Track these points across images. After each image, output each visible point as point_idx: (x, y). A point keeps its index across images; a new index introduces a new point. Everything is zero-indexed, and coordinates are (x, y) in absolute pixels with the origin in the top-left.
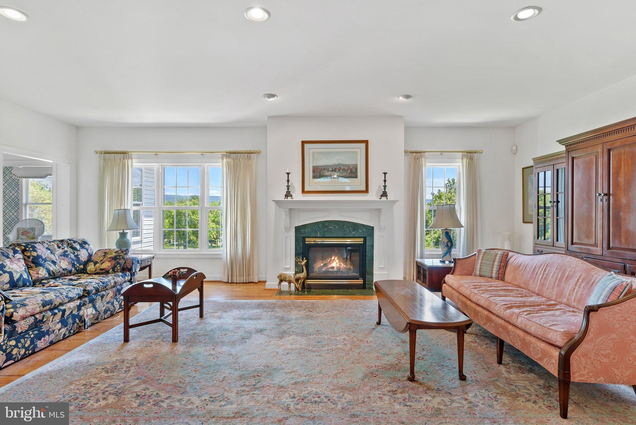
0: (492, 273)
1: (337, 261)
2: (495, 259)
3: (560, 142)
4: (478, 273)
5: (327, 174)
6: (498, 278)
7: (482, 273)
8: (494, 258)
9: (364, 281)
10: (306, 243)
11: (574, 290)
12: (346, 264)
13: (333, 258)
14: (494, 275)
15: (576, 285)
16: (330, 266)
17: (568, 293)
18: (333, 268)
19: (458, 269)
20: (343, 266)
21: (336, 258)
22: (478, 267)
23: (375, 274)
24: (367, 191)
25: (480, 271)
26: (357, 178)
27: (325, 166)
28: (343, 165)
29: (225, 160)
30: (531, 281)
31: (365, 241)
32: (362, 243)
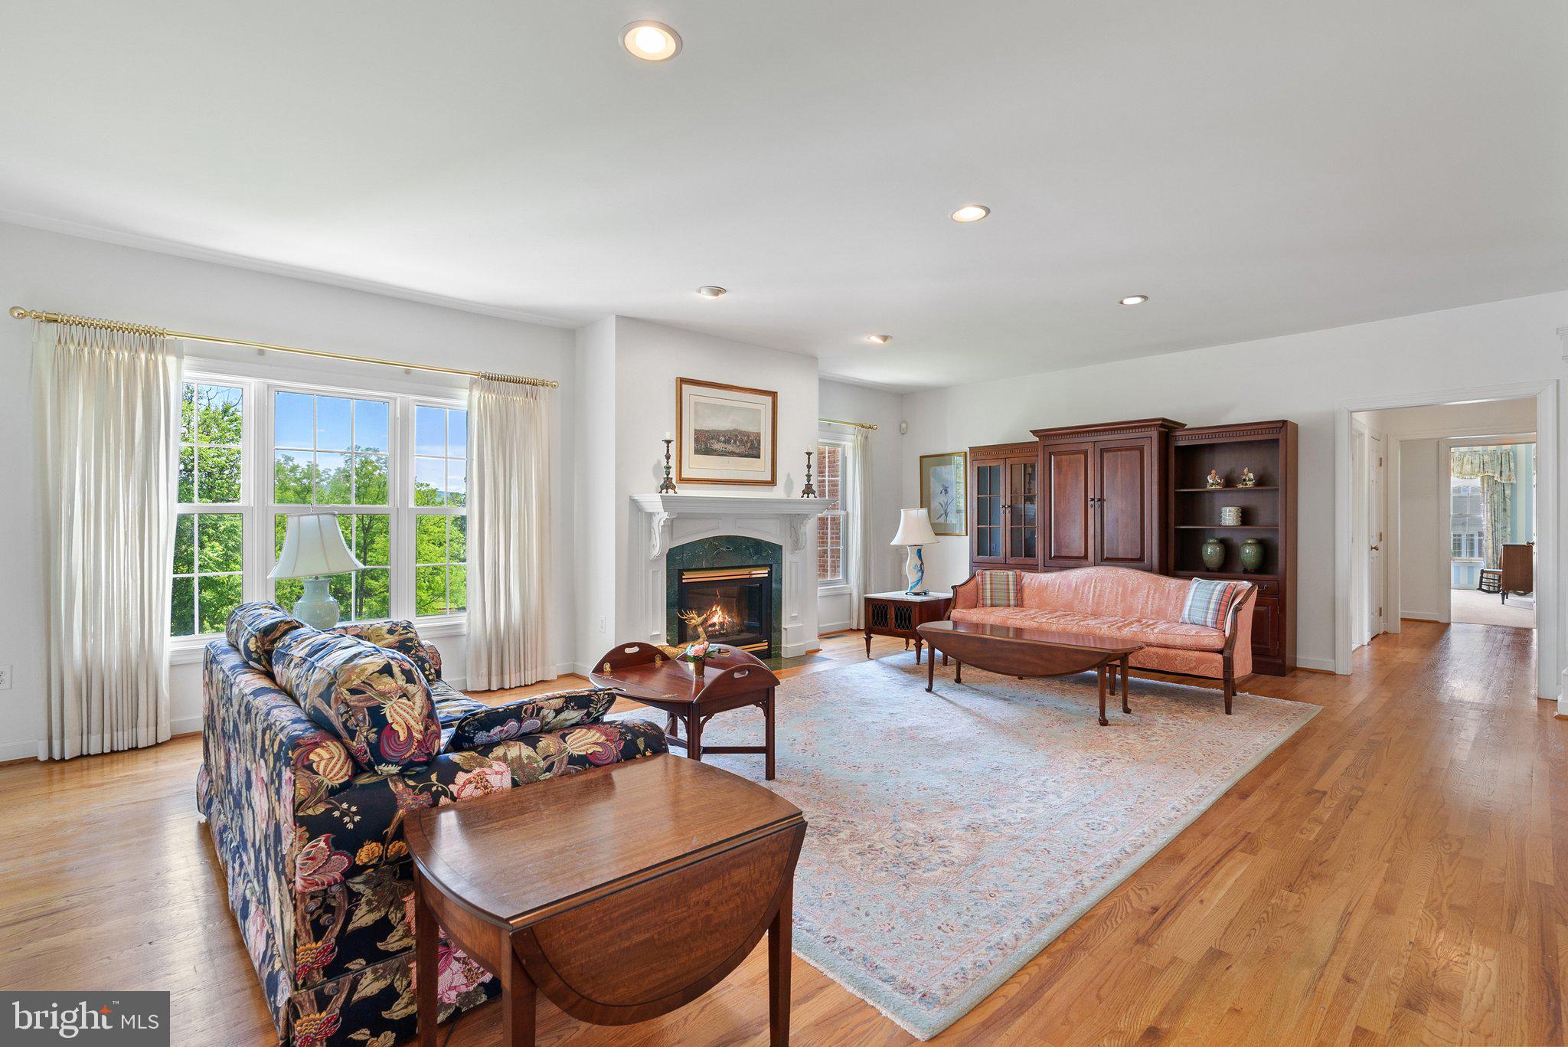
0: (1009, 600)
1: (720, 613)
2: (1008, 581)
3: (1034, 432)
4: (989, 602)
5: (717, 446)
6: (1017, 606)
7: (994, 603)
8: (1006, 580)
9: (770, 645)
10: (684, 581)
11: (1147, 602)
12: (731, 617)
13: (714, 609)
14: (1012, 602)
15: (1148, 597)
16: (710, 622)
17: (1140, 607)
18: (714, 625)
19: (960, 601)
20: (728, 619)
21: (718, 609)
22: (988, 594)
23: (786, 629)
24: (773, 482)
25: (991, 599)
26: (759, 458)
27: (714, 431)
28: (740, 432)
29: (476, 393)
30: (1076, 602)
31: (770, 573)
32: (767, 575)
